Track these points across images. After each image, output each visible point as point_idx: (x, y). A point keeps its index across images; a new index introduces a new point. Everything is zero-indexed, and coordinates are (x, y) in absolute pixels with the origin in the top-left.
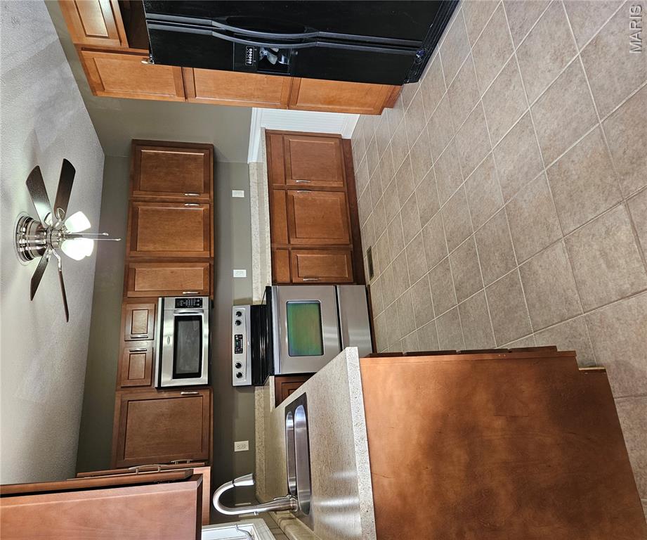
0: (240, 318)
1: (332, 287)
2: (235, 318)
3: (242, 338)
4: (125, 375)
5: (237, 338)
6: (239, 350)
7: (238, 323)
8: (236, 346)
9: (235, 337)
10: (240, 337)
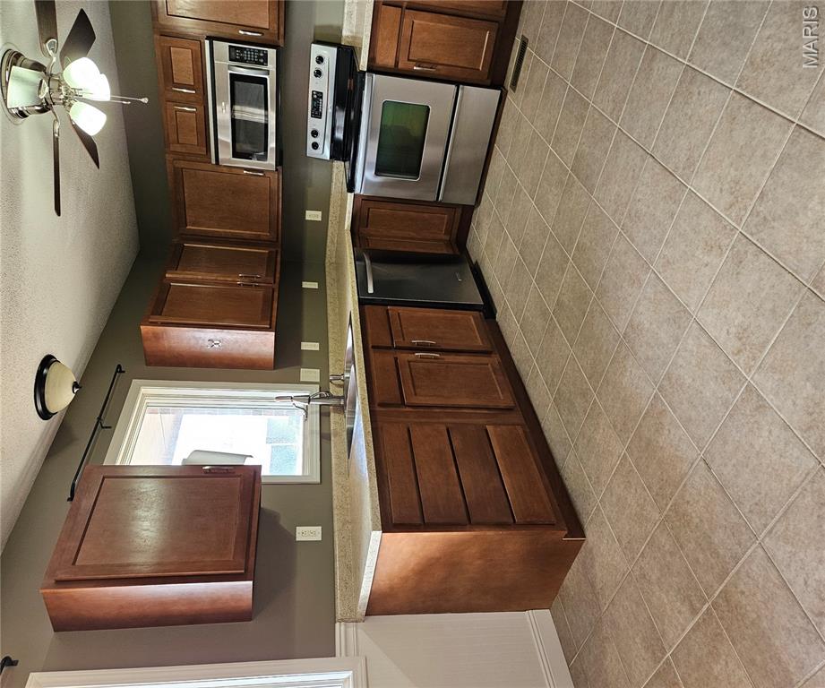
0: (320, 67)
1: (453, 87)
2: (314, 66)
3: (321, 97)
4: (173, 137)
5: (315, 96)
6: (317, 114)
7: (318, 73)
8: (313, 108)
9: (313, 94)
10: (319, 95)
